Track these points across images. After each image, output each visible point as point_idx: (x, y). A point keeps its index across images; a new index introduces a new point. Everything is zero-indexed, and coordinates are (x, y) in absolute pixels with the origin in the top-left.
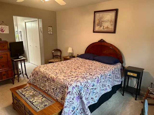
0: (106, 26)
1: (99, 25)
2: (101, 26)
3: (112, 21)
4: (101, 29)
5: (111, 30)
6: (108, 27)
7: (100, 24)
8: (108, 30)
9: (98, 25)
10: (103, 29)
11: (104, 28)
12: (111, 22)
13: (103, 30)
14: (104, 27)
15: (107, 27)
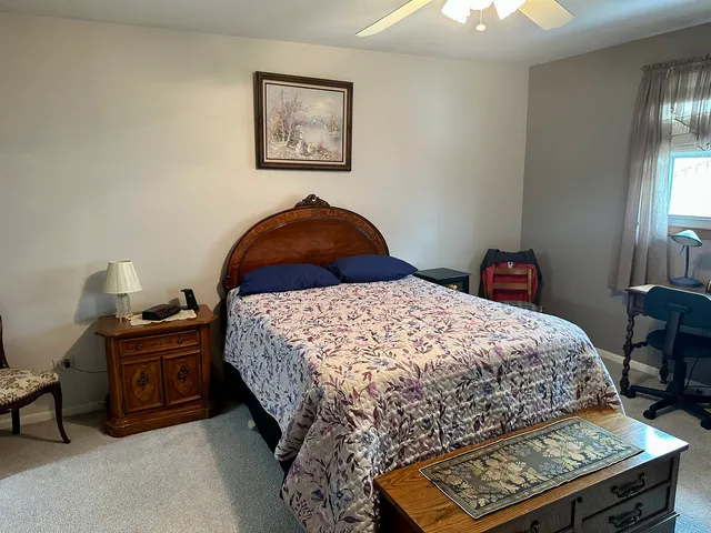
0: (315, 145)
1: (283, 134)
2: (292, 142)
3: (337, 123)
4: (296, 153)
5: (334, 157)
6: (324, 146)
7: (289, 134)
8: (323, 158)
9: (279, 136)
10: (305, 153)
11: (309, 150)
12: (331, 127)
13: (303, 157)
14: (305, 145)
15: (320, 149)
